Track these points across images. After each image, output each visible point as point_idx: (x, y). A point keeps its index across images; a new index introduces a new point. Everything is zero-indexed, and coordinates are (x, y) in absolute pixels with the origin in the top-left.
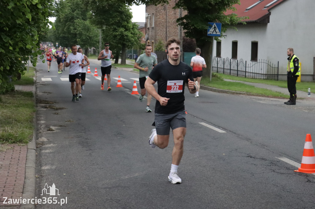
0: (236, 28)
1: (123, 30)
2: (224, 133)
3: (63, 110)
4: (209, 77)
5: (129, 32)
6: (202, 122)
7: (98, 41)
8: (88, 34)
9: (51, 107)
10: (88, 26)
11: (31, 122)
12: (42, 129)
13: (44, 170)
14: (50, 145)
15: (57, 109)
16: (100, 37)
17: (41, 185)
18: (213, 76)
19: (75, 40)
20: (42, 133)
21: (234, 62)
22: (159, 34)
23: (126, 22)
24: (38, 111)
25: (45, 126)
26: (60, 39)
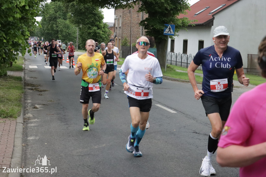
0: (187, 29)
1: (96, 29)
2: (175, 113)
3: (46, 92)
4: (165, 68)
5: (101, 30)
6: (157, 104)
7: (75, 37)
8: (67, 31)
9: (37, 90)
10: (68, 25)
11: (20, 101)
12: (29, 107)
13: (29, 140)
14: (35, 120)
15: (41, 91)
16: (78, 34)
17: (27, 152)
18: (168, 67)
19: (57, 35)
20: (28, 110)
21: (184, 57)
22: (125, 32)
23: (98, 22)
24: (25, 92)
25: (31, 104)
26: (45, 34)
